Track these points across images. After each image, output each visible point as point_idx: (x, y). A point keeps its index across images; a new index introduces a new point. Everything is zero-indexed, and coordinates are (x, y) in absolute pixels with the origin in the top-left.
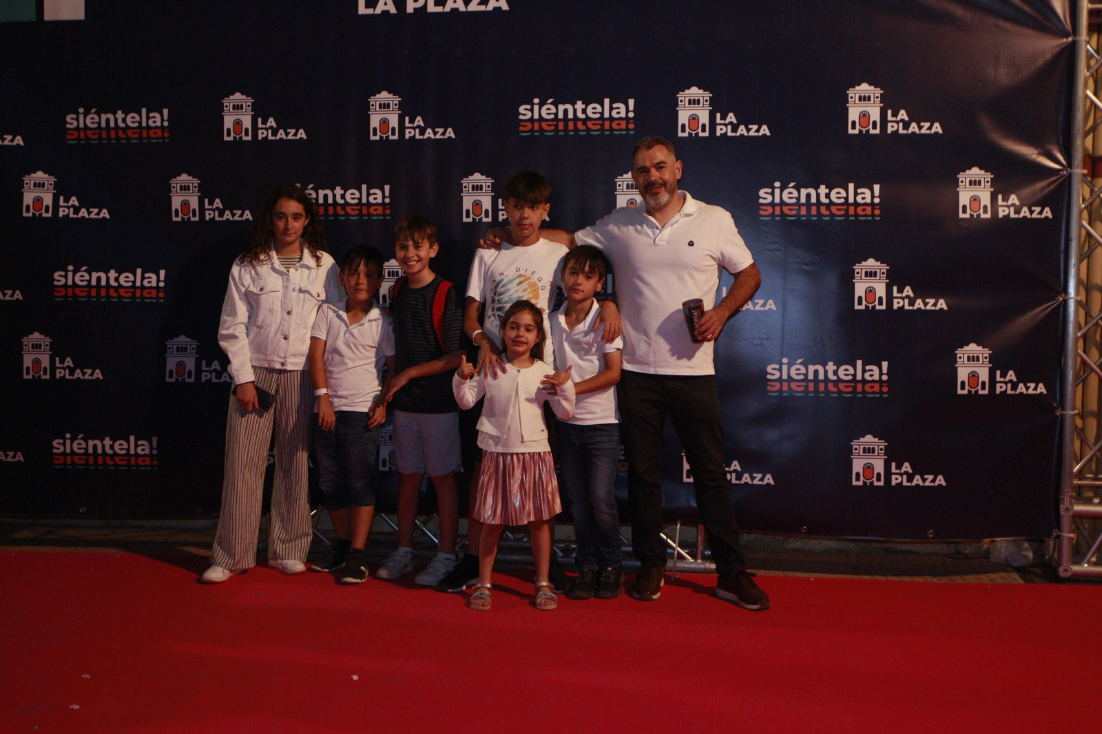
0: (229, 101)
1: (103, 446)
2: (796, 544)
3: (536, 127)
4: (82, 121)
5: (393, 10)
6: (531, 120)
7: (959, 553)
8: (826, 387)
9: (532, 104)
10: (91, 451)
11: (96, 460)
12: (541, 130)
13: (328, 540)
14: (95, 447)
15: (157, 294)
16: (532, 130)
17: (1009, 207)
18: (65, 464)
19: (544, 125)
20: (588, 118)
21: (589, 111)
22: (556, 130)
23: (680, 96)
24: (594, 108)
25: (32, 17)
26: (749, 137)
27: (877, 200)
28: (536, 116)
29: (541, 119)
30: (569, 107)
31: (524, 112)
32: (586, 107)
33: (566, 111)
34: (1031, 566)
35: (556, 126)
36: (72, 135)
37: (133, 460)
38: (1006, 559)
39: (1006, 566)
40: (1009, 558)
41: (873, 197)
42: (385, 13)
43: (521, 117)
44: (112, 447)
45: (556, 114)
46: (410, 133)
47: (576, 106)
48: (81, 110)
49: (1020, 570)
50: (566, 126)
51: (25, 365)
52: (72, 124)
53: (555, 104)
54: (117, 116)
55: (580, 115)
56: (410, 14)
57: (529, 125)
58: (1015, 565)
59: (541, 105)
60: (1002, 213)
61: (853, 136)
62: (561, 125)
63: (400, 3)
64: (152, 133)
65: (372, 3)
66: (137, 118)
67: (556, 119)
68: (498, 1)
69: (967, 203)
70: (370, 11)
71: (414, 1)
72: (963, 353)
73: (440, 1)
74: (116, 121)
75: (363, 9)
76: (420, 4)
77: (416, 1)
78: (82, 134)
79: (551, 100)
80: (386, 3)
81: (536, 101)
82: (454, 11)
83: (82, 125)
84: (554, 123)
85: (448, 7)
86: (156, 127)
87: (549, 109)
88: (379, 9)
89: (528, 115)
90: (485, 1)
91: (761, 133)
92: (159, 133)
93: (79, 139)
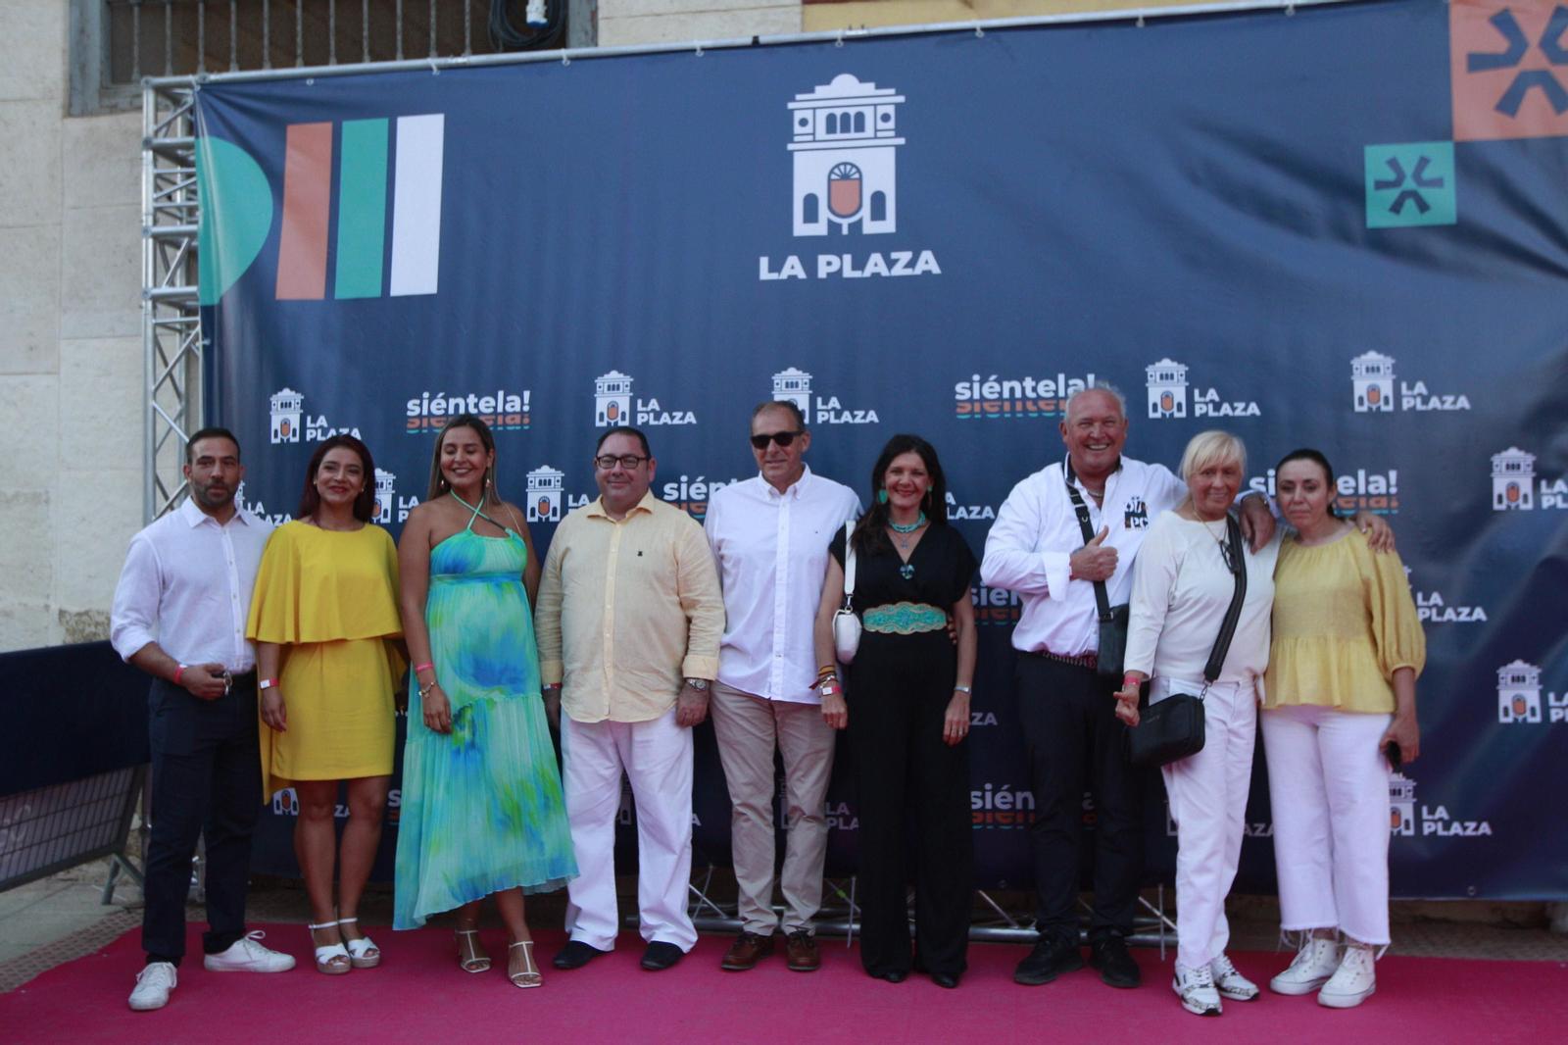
0: (603, 382)
3: (977, 407)
4: (424, 407)
5: (801, 274)
6: (971, 400)
7: (1507, 921)
9: (971, 382)
12: (983, 411)
16: (972, 412)
17: (1555, 496)
19: (986, 406)
20: (1039, 398)
21: (1041, 389)
22: (1001, 411)
23: (1150, 370)
24: (1047, 386)
26: (1234, 418)
27: (1393, 490)
28: (976, 396)
29: (983, 399)
30: (1016, 385)
31: (962, 391)
32: (1037, 384)
33: (1012, 390)
35: (1001, 407)
36: (413, 423)
41: (1388, 485)
42: (793, 278)
43: (958, 397)
45: (1001, 393)
46: (823, 416)
47: (1024, 384)
48: (426, 395)
50: (1013, 406)
52: (413, 411)
53: (999, 381)
54: (468, 400)
55: (1030, 394)
56: (822, 280)
57: (968, 407)
59: (982, 382)
60: (1546, 502)
61: (1361, 414)
62: (1007, 406)
63: (810, 266)
64: (508, 420)
65: (776, 266)
66: (492, 402)
67: (1001, 398)
68: (928, 262)
69: (1503, 491)
70: (774, 276)
71: (827, 264)
72: (1506, 672)
73: (858, 264)
74: (467, 405)
75: (765, 274)
76: (834, 268)
77: (829, 264)
78: (425, 423)
79: (993, 377)
80: (793, 267)
81: (976, 377)
82: (876, 276)
83: (425, 412)
84: (999, 403)
85: (868, 272)
86: (514, 413)
87: (991, 387)
88: (785, 274)
89: (968, 395)
90: (912, 264)
91: (1249, 412)
92: (518, 419)
93: (420, 428)
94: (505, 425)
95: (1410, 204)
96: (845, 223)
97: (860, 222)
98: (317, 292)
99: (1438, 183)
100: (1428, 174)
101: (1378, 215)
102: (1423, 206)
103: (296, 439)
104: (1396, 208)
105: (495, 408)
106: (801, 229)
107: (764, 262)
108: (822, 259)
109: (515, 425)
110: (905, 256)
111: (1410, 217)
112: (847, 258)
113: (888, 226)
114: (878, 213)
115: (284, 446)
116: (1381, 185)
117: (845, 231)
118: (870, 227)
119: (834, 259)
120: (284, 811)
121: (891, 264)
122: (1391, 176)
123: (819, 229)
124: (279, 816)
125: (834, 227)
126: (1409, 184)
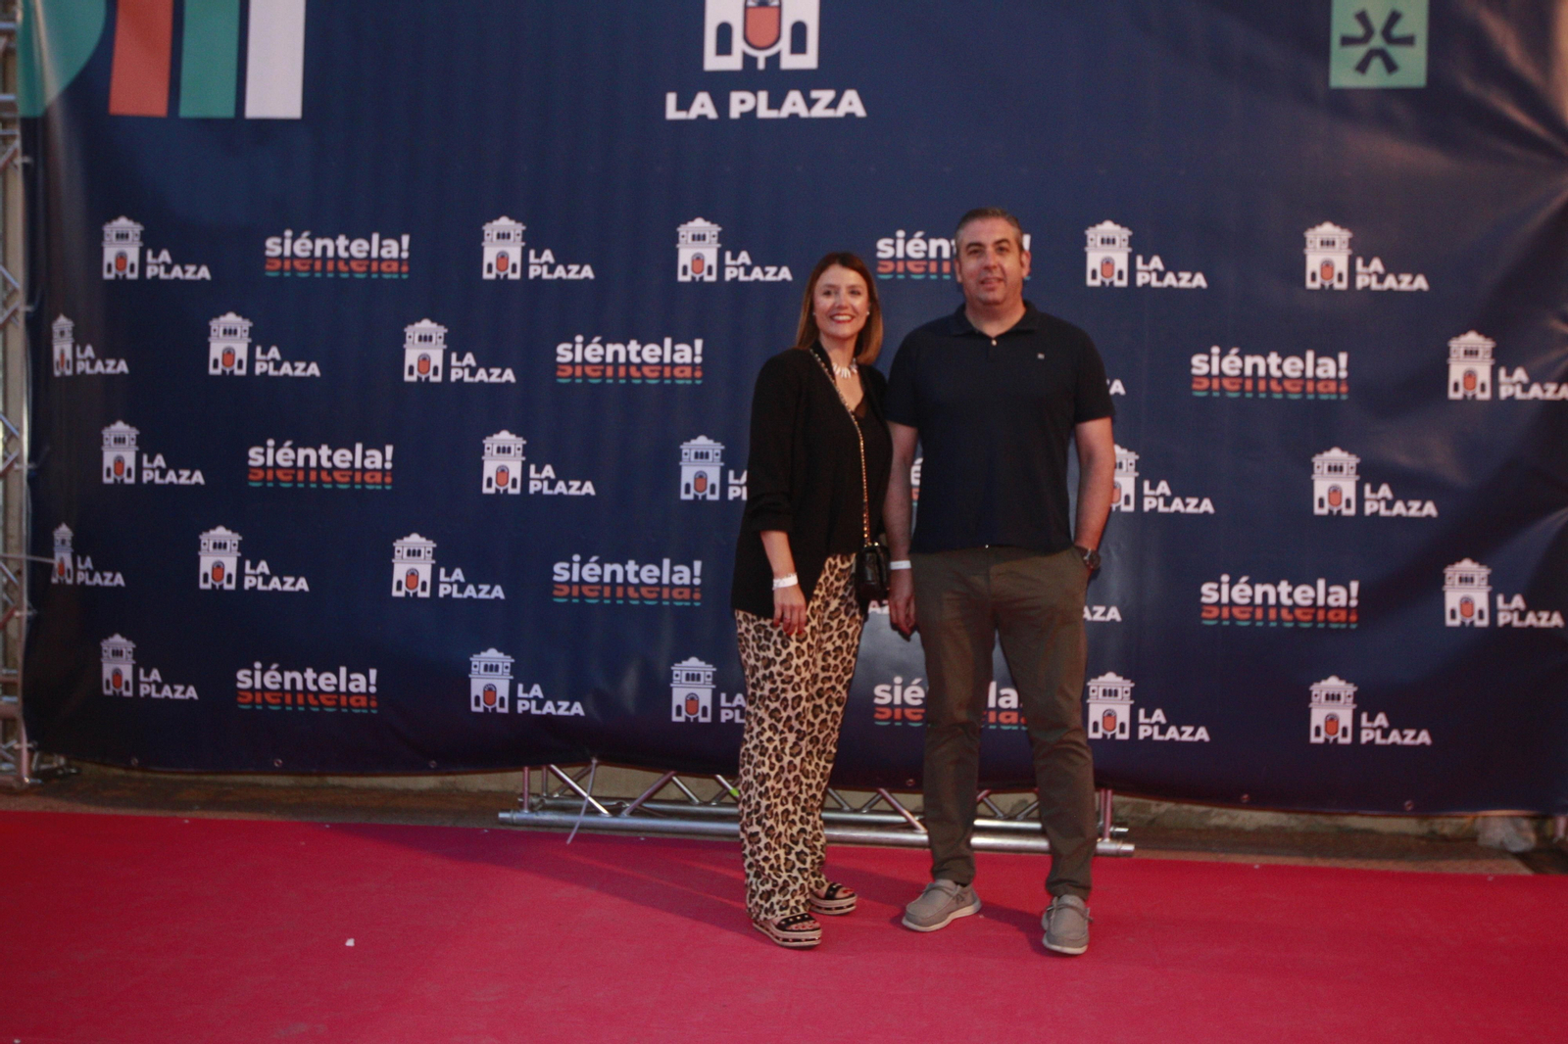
0: (492, 229)
1: (305, 681)
2: (1222, 817)
3: (900, 267)
4: (286, 247)
5: (712, 114)
6: (894, 259)
7: (1433, 832)
8: (1278, 613)
9: (895, 239)
10: (287, 686)
11: (294, 699)
12: (907, 272)
13: (608, 810)
14: (293, 681)
15: (383, 479)
16: (895, 272)
17: (1513, 385)
18: (253, 703)
19: (910, 265)
22: (928, 272)
23: (1091, 233)
25: (229, 112)
27: (1343, 375)
28: (900, 254)
29: (907, 258)
30: (944, 243)
31: (884, 248)
33: (939, 248)
34: (1535, 851)
35: (927, 267)
36: (273, 264)
37: (343, 699)
38: (1502, 843)
39: (1502, 852)
40: (1506, 841)
41: (1338, 369)
42: (702, 118)
43: (880, 255)
44: (315, 682)
45: (927, 252)
46: (732, 272)
48: (288, 233)
49: (1523, 857)
50: (940, 268)
51: (203, 570)
52: (273, 250)
53: (926, 239)
54: (337, 242)
56: (735, 121)
57: (891, 266)
58: (1515, 849)
59: (907, 240)
60: (1504, 392)
61: (1312, 291)
62: (933, 267)
63: (722, 104)
64: (384, 267)
65: (684, 104)
66: (366, 246)
67: (926, 258)
68: (852, 103)
69: (1460, 379)
70: (682, 115)
71: (740, 103)
72: (1453, 572)
73: (775, 103)
74: (336, 248)
75: (672, 113)
76: (748, 107)
77: (743, 102)
78: (287, 264)
79: (919, 234)
80: (703, 105)
81: (901, 234)
82: (794, 117)
83: (287, 253)
84: (924, 263)
85: (785, 112)
86: (391, 259)
87: (917, 245)
88: (694, 112)
89: (890, 253)
90: (834, 104)
91: (1194, 284)
92: (395, 267)
93: (282, 270)
94: (380, 272)
95: (1377, 64)
96: (761, 56)
97: (777, 56)
98: (157, 107)
99: (1408, 41)
100: (1398, 31)
101: (1343, 73)
102: (1391, 66)
103: (135, 276)
104: (1362, 67)
105: (369, 252)
106: (713, 62)
107: (671, 99)
108: (735, 97)
109: (392, 273)
110: (826, 96)
111: (1376, 77)
112: (763, 96)
113: (809, 60)
114: (798, 46)
115: (120, 283)
116: (1347, 41)
117: (761, 65)
118: (790, 62)
119: (748, 96)
120: (114, 692)
121: (811, 103)
122: (1358, 30)
123: (733, 63)
124: (108, 697)
125: (749, 61)
126: (1377, 41)
